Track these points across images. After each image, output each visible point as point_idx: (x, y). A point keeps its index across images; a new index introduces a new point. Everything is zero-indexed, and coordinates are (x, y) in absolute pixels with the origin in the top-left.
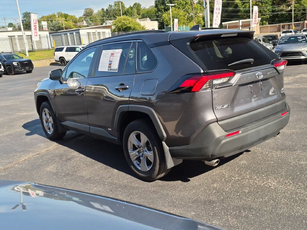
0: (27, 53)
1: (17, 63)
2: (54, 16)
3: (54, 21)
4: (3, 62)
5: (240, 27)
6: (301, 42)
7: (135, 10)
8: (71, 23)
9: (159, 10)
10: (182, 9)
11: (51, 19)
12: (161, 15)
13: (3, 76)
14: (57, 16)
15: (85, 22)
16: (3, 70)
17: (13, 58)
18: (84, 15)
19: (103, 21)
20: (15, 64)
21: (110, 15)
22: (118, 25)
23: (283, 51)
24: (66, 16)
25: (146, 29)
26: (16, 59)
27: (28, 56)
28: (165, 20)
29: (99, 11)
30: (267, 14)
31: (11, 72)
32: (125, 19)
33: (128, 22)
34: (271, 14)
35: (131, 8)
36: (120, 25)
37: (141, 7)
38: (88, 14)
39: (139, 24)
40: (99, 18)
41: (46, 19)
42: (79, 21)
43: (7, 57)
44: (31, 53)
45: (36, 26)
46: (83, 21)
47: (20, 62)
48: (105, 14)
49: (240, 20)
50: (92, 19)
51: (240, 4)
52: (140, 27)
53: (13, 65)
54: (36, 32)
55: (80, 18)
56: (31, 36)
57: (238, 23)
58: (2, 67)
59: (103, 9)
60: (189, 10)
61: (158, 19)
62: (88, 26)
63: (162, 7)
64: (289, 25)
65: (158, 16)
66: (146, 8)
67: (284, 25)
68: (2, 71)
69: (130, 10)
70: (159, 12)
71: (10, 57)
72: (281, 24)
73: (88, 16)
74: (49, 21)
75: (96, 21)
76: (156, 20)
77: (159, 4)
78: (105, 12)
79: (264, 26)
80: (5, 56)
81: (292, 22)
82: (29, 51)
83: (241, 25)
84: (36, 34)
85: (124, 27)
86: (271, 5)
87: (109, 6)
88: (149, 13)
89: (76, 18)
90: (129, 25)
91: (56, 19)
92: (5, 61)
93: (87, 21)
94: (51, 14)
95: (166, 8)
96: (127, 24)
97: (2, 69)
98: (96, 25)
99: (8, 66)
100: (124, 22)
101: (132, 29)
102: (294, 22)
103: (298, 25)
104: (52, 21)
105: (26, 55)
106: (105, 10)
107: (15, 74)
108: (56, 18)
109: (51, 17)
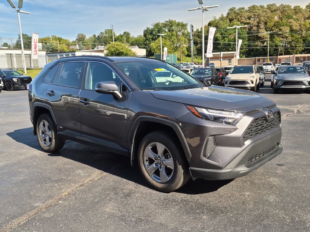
0: (25, 71)
1: (17, 79)
2: (48, 38)
3: (48, 43)
4: (3, 78)
5: (221, 58)
6: (300, 72)
7: (125, 38)
8: (65, 46)
9: (147, 39)
10: (169, 39)
11: (45, 42)
12: (149, 44)
13: (2, 91)
14: (51, 39)
15: (77, 46)
16: (3, 86)
17: (13, 74)
18: (77, 40)
19: (94, 46)
20: (15, 80)
21: (101, 41)
22: (111, 50)
23: (285, 80)
24: (60, 39)
25: (137, 55)
26: (16, 75)
27: (26, 73)
28: (153, 48)
29: (90, 37)
30: (244, 48)
31: (11, 88)
32: (118, 45)
33: (121, 47)
34: (248, 48)
35: (121, 36)
36: (113, 50)
37: (131, 36)
38: (81, 39)
39: (130, 50)
40: (90, 43)
41: (40, 41)
42: (72, 45)
43: (6, 73)
44: (29, 71)
45: (36, 46)
46: (75, 45)
47: (20, 78)
48: (96, 39)
49: (221, 52)
50: (84, 44)
51: (220, 38)
52: (131, 53)
53: (13, 81)
54: (36, 51)
55: (73, 42)
56: (30, 54)
57: (219, 54)
58: (2, 83)
59: (94, 36)
60: (175, 41)
61: (146, 47)
62: (80, 50)
63: (151, 37)
64: (264, 59)
65: (146, 45)
66: (135, 37)
67: (259, 59)
68: (1, 87)
69: (120, 38)
70: (147, 41)
71: (10, 73)
72: (257, 58)
73: (80, 41)
74: (44, 43)
75: (87, 45)
76: (144, 48)
77: (147, 34)
78: (96, 38)
79: (242, 59)
80: (5, 72)
81: (267, 56)
82: (27, 69)
83: (222, 56)
84: (35, 53)
85: (117, 52)
86: (248, 41)
87: (100, 33)
88: (138, 41)
89: (69, 42)
90: (122, 51)
91: (51, 42)
92: (4, 77)
93: (79, 45)
94: (45, 37)
95: (154, 38)
96: (120, 49)
97: (2, 84)
98: (88, 49)
99: (7, 81)
100: (117, 47)
101: (124, 54)
102: (269, 56)
103: (272, 59)
104: (46, 43)
105: (24, 72)
106: (97, 36)
107: (14, 90)
108: (51, 40)
109: (45, 39)
